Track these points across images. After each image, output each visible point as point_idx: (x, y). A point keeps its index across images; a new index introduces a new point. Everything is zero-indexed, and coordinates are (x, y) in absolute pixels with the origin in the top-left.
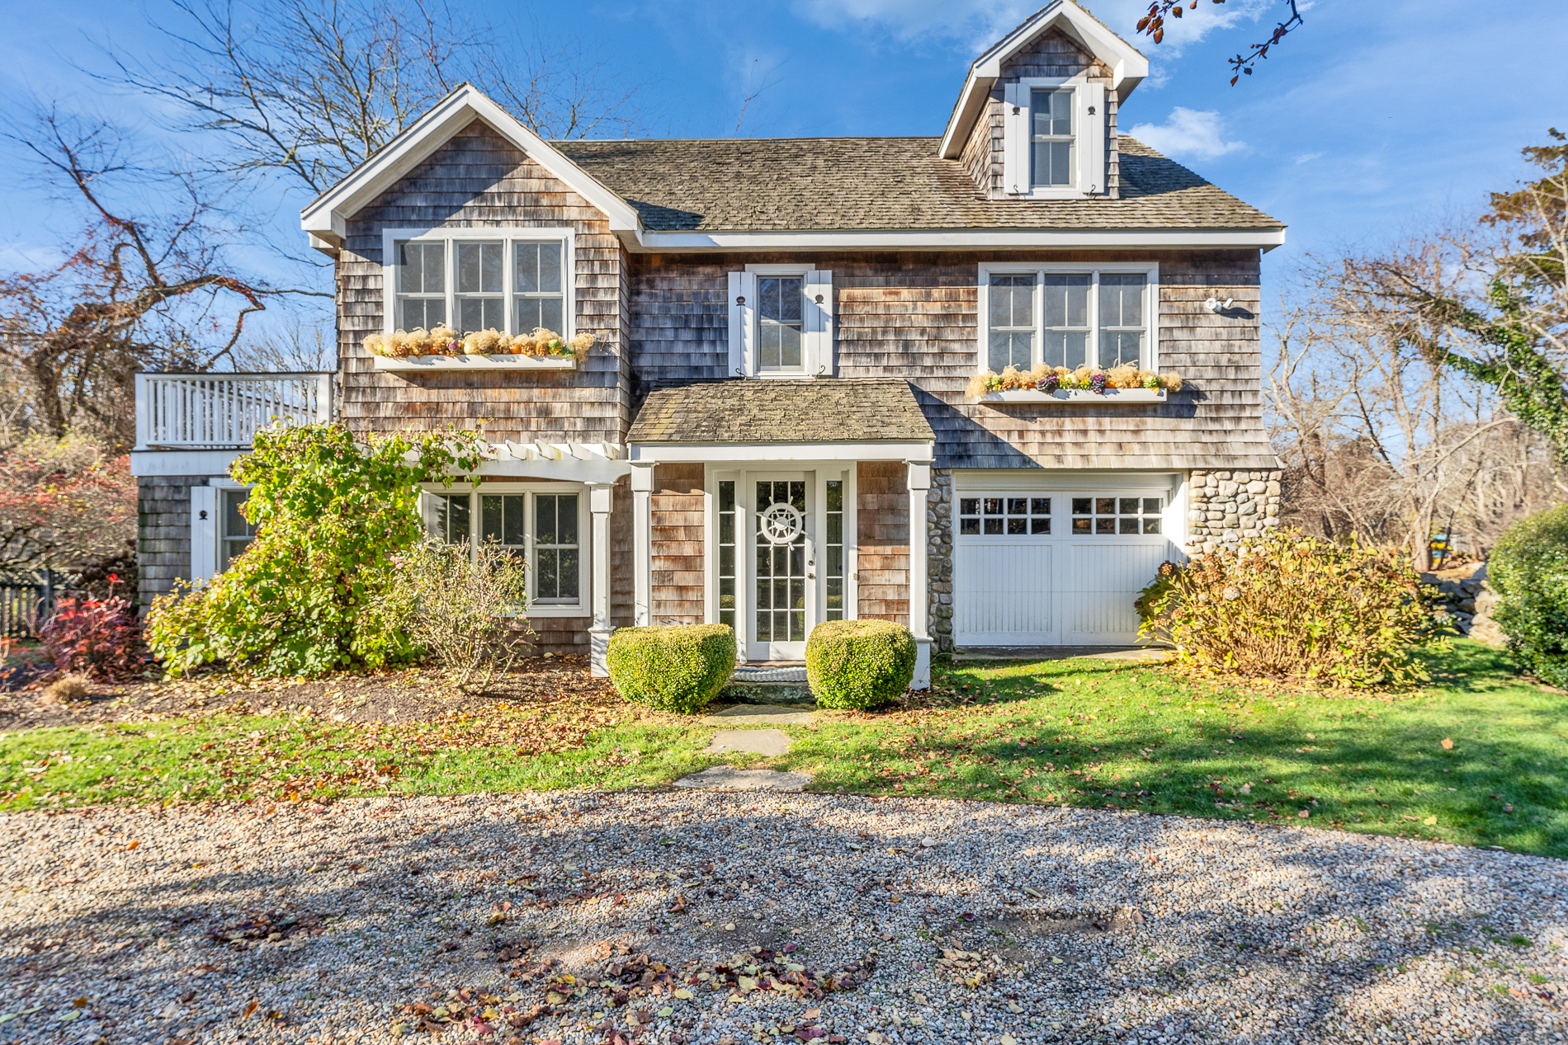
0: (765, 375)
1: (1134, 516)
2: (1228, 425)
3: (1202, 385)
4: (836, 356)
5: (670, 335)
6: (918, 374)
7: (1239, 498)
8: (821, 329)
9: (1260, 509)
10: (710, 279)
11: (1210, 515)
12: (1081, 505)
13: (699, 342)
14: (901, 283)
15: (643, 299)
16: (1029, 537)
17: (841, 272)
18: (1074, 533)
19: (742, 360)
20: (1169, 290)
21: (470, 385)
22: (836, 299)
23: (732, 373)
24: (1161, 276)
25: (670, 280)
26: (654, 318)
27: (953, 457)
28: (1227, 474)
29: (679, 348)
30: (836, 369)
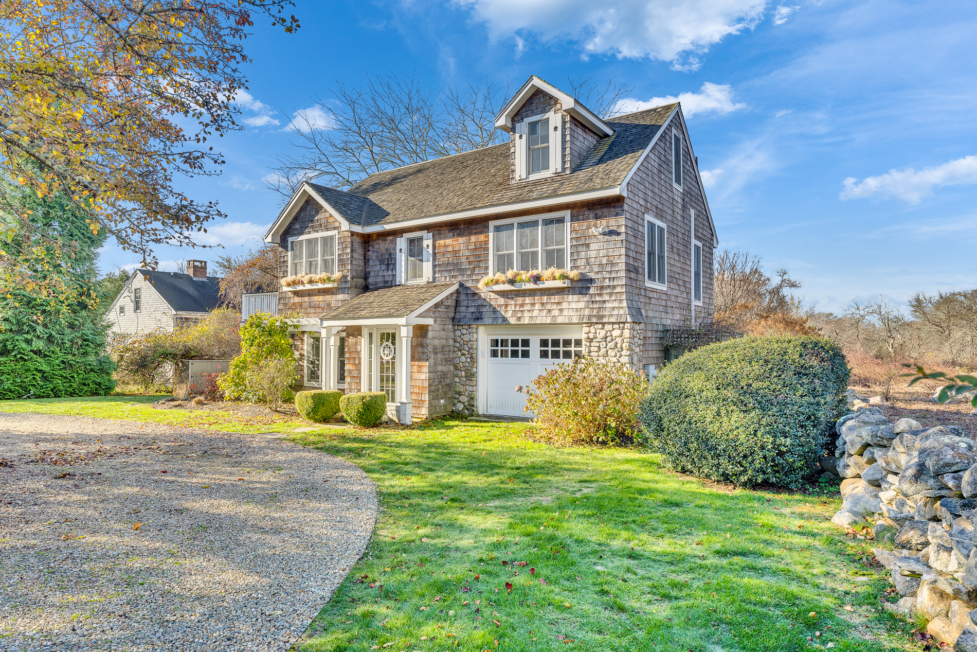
0: (410, 283)
1: (570, 349)
2: (606, 298)
3: (592, 275)
4: (434, 273)
5: (378, 267)
6: (465, 279)
7: (609, 339)
8: (428, 261)
9: (619, 346)
10: (392, 242)
11: (592, 349)
12: (544, 343)
13: (388, 269)
14: (459, 235)
15: (370, 253)
16: (520, 359)
17: (436, 233)
18: (541, 357)
19: (401, 277)
20: (576, 225)
21: (309, 295)
22: (434, 247)
23: (398, 283)
24: (571, 217)
25: (379, 244)
26: (374, 261)
27: (475, 319)
28: (600, 326)
29: (381, 273)
30: (434, 278)
